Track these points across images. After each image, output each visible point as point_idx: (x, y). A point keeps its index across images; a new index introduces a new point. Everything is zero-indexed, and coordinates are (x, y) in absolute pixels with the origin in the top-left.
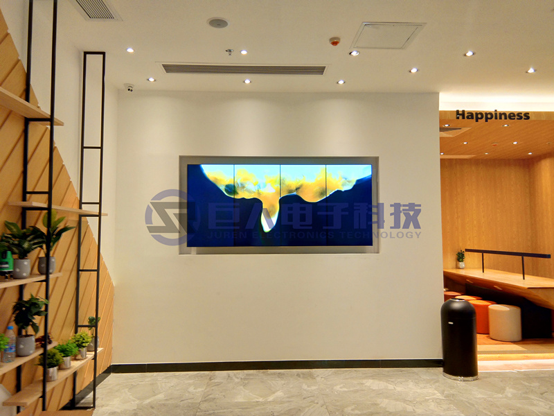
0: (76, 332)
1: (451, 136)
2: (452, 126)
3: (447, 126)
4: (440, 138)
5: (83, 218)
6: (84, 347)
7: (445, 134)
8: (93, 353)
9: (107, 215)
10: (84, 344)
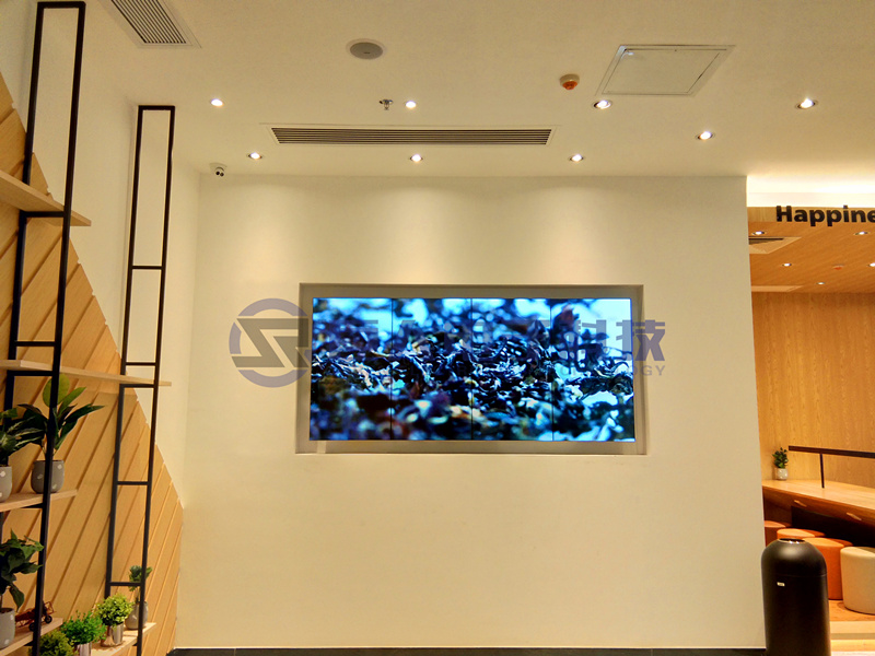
0: (107, 594)
1: (764, 252)
2: (769, 233)
3: (759, 233)
4: (751, 255)
5: (127, 391)
6: (118, 624)
7: (759, 249)
8: (136, 633)
9: (169, 384)
10: (118, 619)
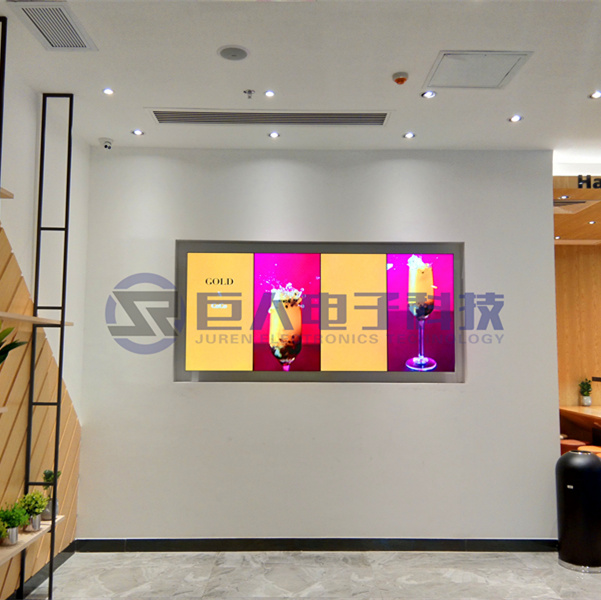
0: (26, 492)
1: (570, 212)
2: (572, 197)
3: (564, 198)
4: (555, 216)
5: (38, 329)
6: (37, 514)
7: (561, 210)
8: (50, 523)
9: (72, 324)
10: (37, 510)
